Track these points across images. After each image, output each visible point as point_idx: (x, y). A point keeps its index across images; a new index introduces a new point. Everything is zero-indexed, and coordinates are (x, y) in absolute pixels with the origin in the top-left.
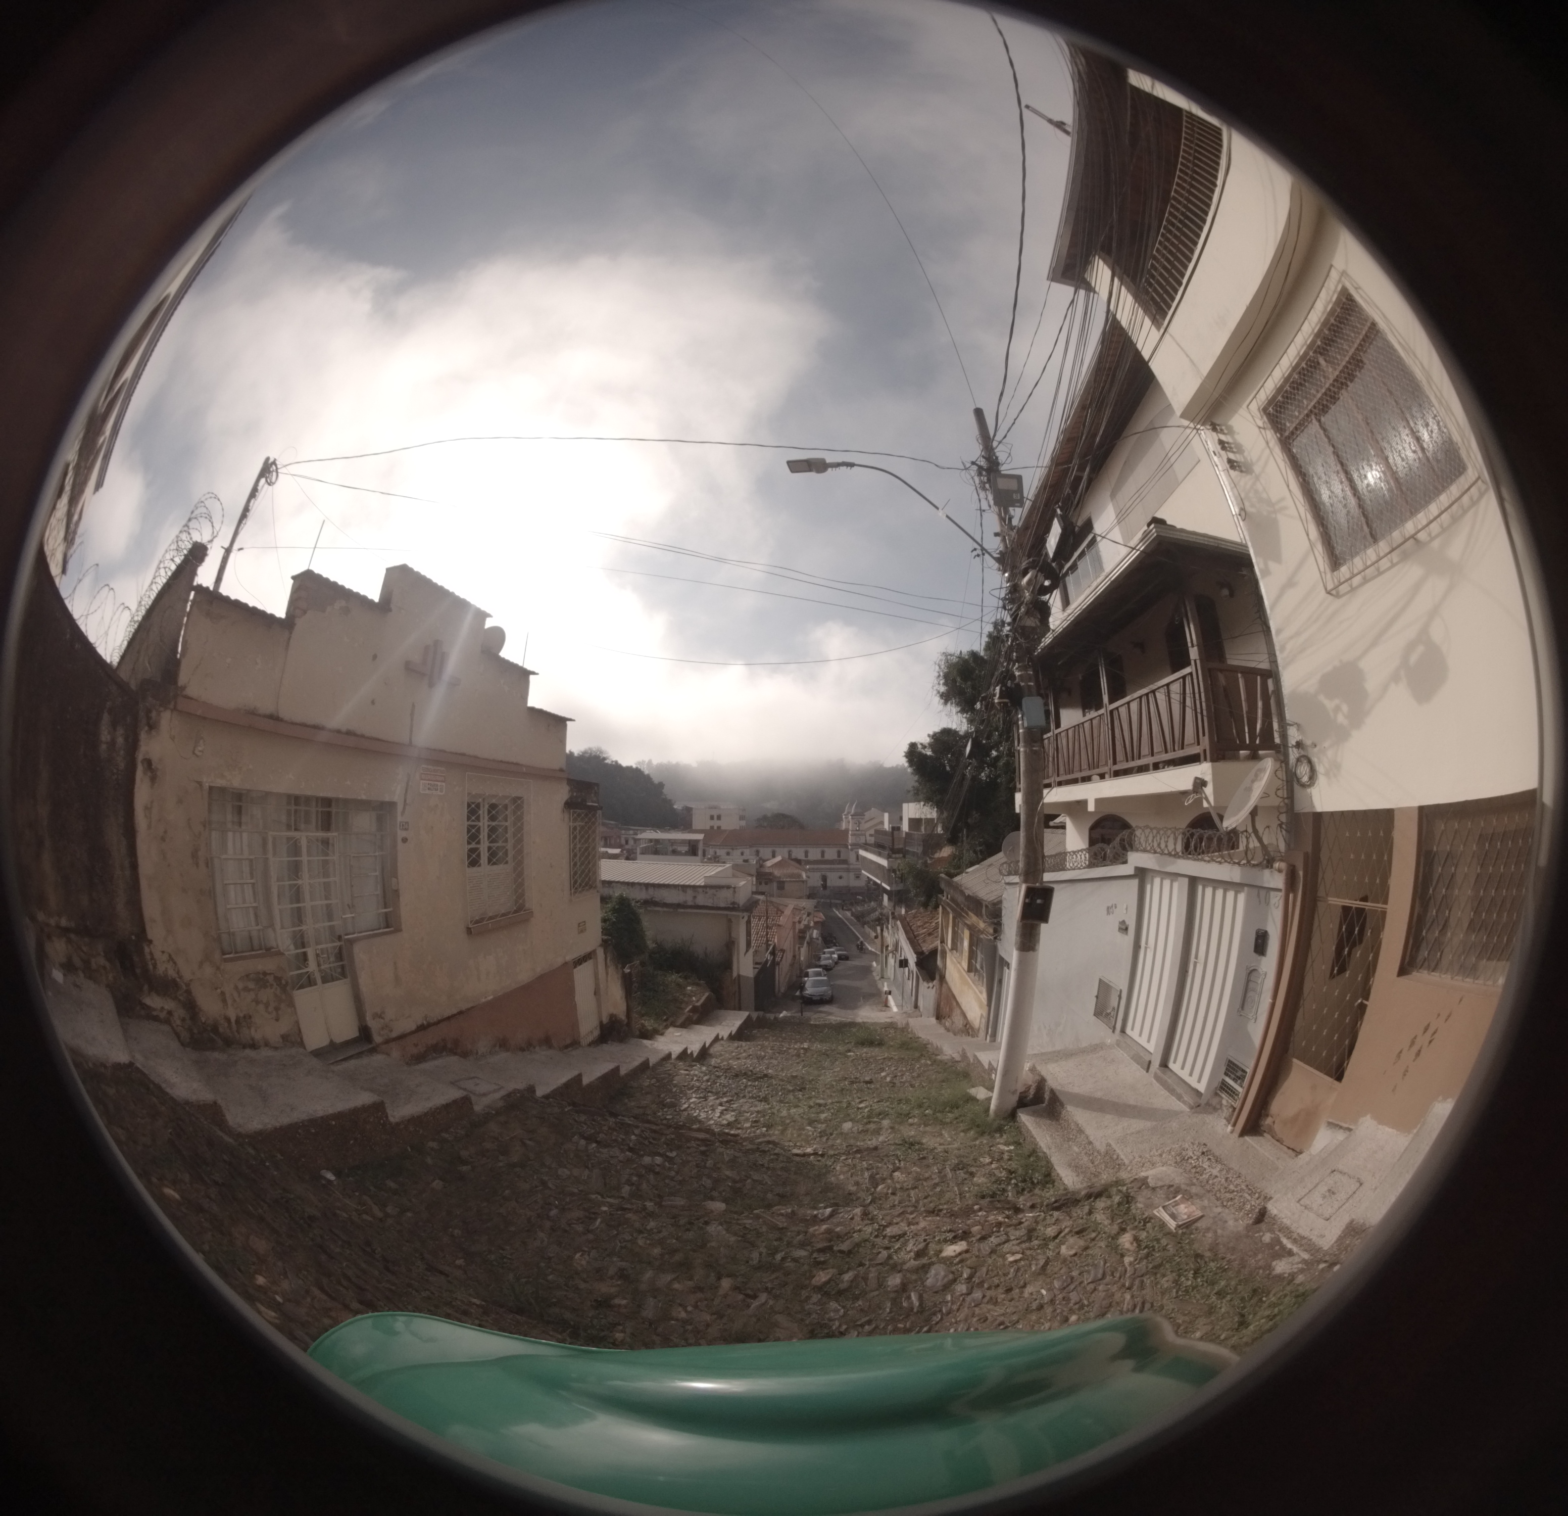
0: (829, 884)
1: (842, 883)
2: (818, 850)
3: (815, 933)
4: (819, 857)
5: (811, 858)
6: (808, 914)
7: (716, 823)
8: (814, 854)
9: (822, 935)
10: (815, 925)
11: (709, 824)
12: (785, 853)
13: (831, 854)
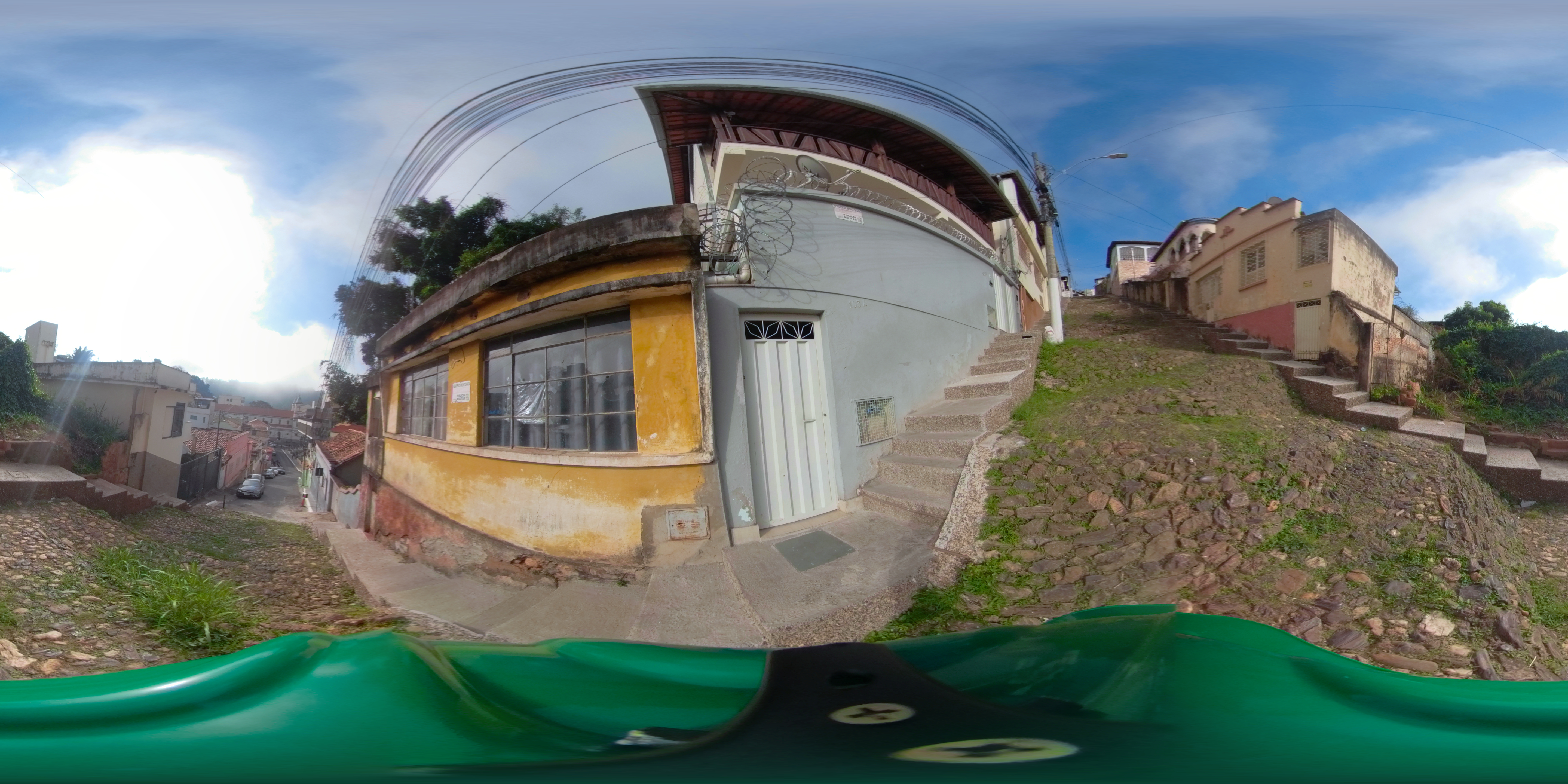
0: (281, 437)
1: (288, 437)
2: (278, 420)
3: (267, 457)
4: (278, 423)
5: (274, 423)
6: (263, 445)
7: (229, 403)
8: (276, 421)
9: (272, 460)
10: (268, 453)
11: (226, 403)
12: (261, 419)
13: (284, 422)
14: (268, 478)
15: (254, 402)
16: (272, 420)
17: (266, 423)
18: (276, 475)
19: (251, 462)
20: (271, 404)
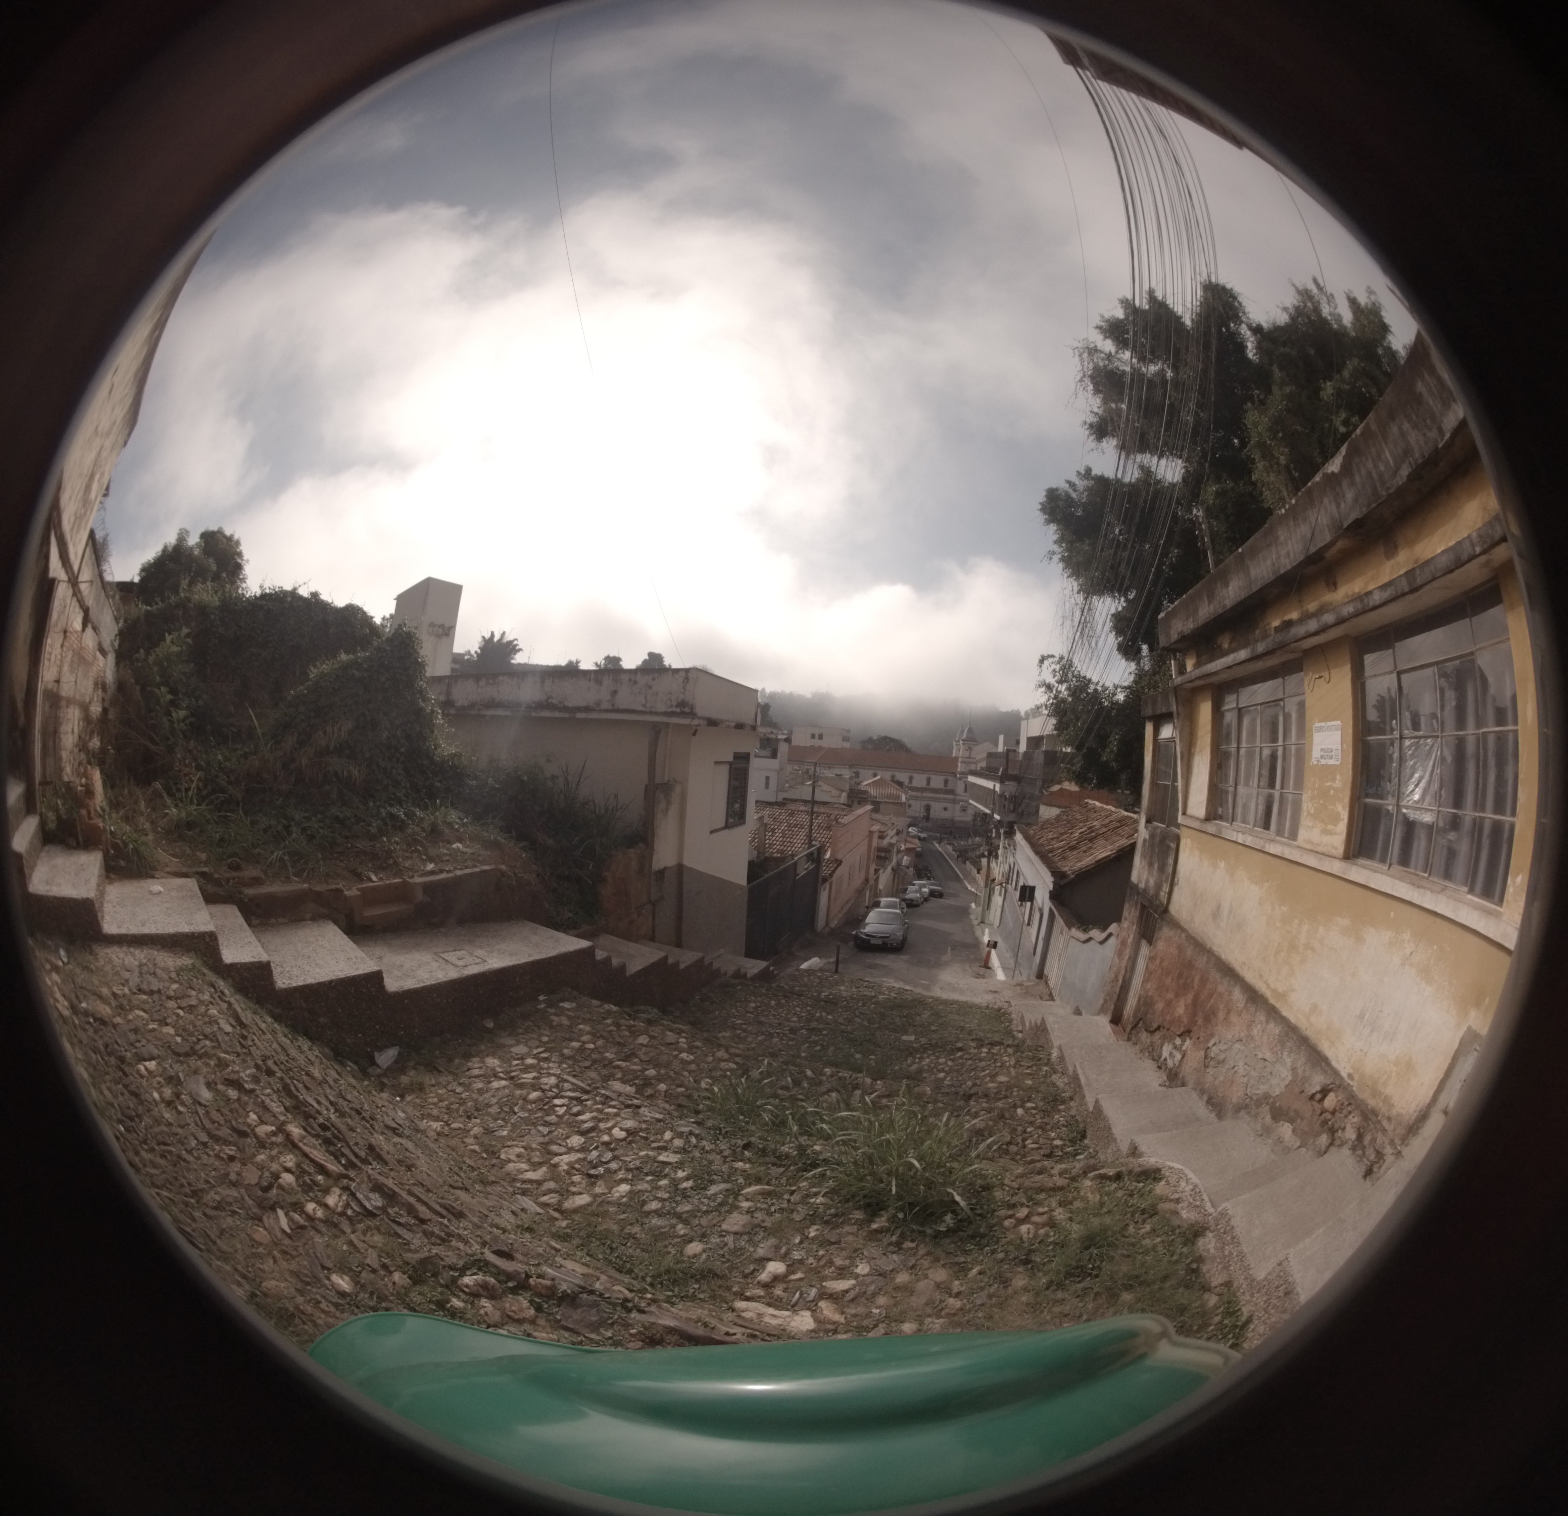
0: (934, 815)
1: (946, 815)
2: (925, 776)
3: (906, 860)
4: (923, 784)
5: (915, 783)
6: (898, 833)
7: (817, 742)
8: (919, 780)
9: (915, 867)
10: (908, 851)
11: (809, 742)
12: (887, 775)
13: (937, 782)
14: (911, 904)
15: (870, 739)
16: (911, 778)
17: (900, 784)
18: (926, 900)
19: (876, 871)
20: (906, 741)
